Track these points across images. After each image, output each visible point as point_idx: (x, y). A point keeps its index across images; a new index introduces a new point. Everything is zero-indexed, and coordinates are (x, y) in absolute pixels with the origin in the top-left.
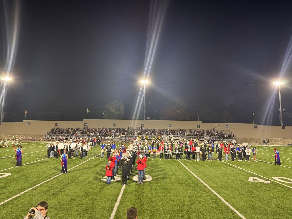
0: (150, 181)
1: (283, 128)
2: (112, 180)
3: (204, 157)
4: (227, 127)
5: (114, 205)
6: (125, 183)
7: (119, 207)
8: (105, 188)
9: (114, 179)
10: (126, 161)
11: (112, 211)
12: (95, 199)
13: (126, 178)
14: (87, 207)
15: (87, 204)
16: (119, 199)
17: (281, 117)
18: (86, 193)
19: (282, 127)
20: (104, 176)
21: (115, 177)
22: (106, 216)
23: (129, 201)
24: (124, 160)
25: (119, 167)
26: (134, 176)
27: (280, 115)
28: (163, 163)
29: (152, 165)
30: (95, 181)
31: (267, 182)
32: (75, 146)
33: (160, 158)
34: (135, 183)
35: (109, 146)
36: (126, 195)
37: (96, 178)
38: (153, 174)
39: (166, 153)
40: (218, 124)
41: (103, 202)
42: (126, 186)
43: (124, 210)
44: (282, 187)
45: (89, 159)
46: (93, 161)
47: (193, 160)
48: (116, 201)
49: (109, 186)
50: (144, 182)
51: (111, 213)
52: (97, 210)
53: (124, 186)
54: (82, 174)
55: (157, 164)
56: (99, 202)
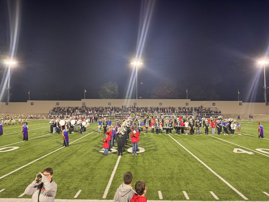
0: (143, 152)
1: (266, 105)
2: (109, 152)
3: (192, 131)
4: (214, 104)
5: (111, 174)
6: (120, 154)
7: (115, 174)
8: (103, 158)
9: (111, 151)
10: (121, 135)
11: (110, 178)
12: (94, 168)
13: (121, 150)
14: (87, 175)
15: (87, 173)
16: (116, 168)
17: (265, 94)
18: (86, 164)
19: (266, 103)
20: (101, 149)
21: (111, 149)
22: (104, 183)
23: (124, 170)
24: (119, 134)
25: (115, 140)
26: (128, 148)
27: (264, 92)
28: (154, 137)
29: (144, 139)
30: (94, 153)
31: (251, 153)
32: (75, 122)
33: (152, 132)
34: (129, 154)
35: (105, 122)
36: (122, 164)
37: (94, 150)
38: (146, 146)
39: (157, 128)
40: (206, 102)
41: (101, 171)
42: (121, 157)
43: (120, 177)
44: (265, 157)
45: (87, 134)
46: (92, 136)
47: (182, 134)
48: (113, 170)
49: (107, 157)
50: (138, 154)
51: (109, 180)
52: (96, 178)
53: (120, 156)
54: (82, 147)
55: (149, 138)
56: (98, 170)
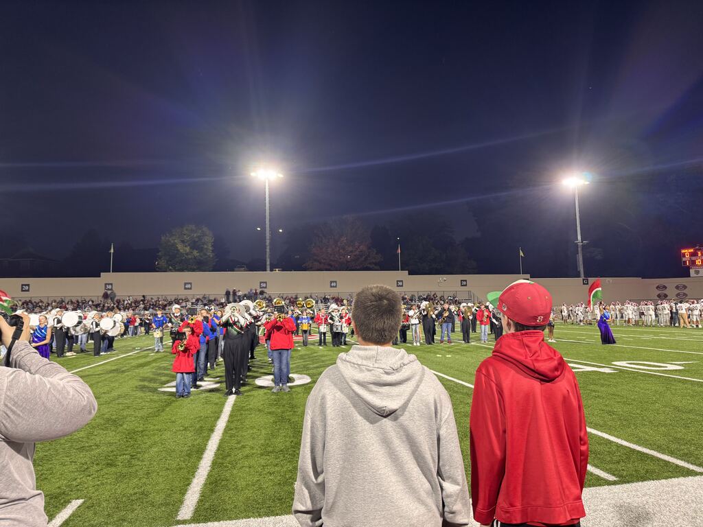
0: (307, 384)
1: (584, 284)
4: (463, 283)
6: (234, 390)
8: (173, 404)
10: (238, 327)
17: (580, 258)
27: (578, 254)
31: (607, 370)
37: (142, 388)
38: (311, 371)
40: (445, 277)
46: (133, 359)
48: (212, 430)
52: (146, 455)
54: (98, 382)
56: (154, 435)
